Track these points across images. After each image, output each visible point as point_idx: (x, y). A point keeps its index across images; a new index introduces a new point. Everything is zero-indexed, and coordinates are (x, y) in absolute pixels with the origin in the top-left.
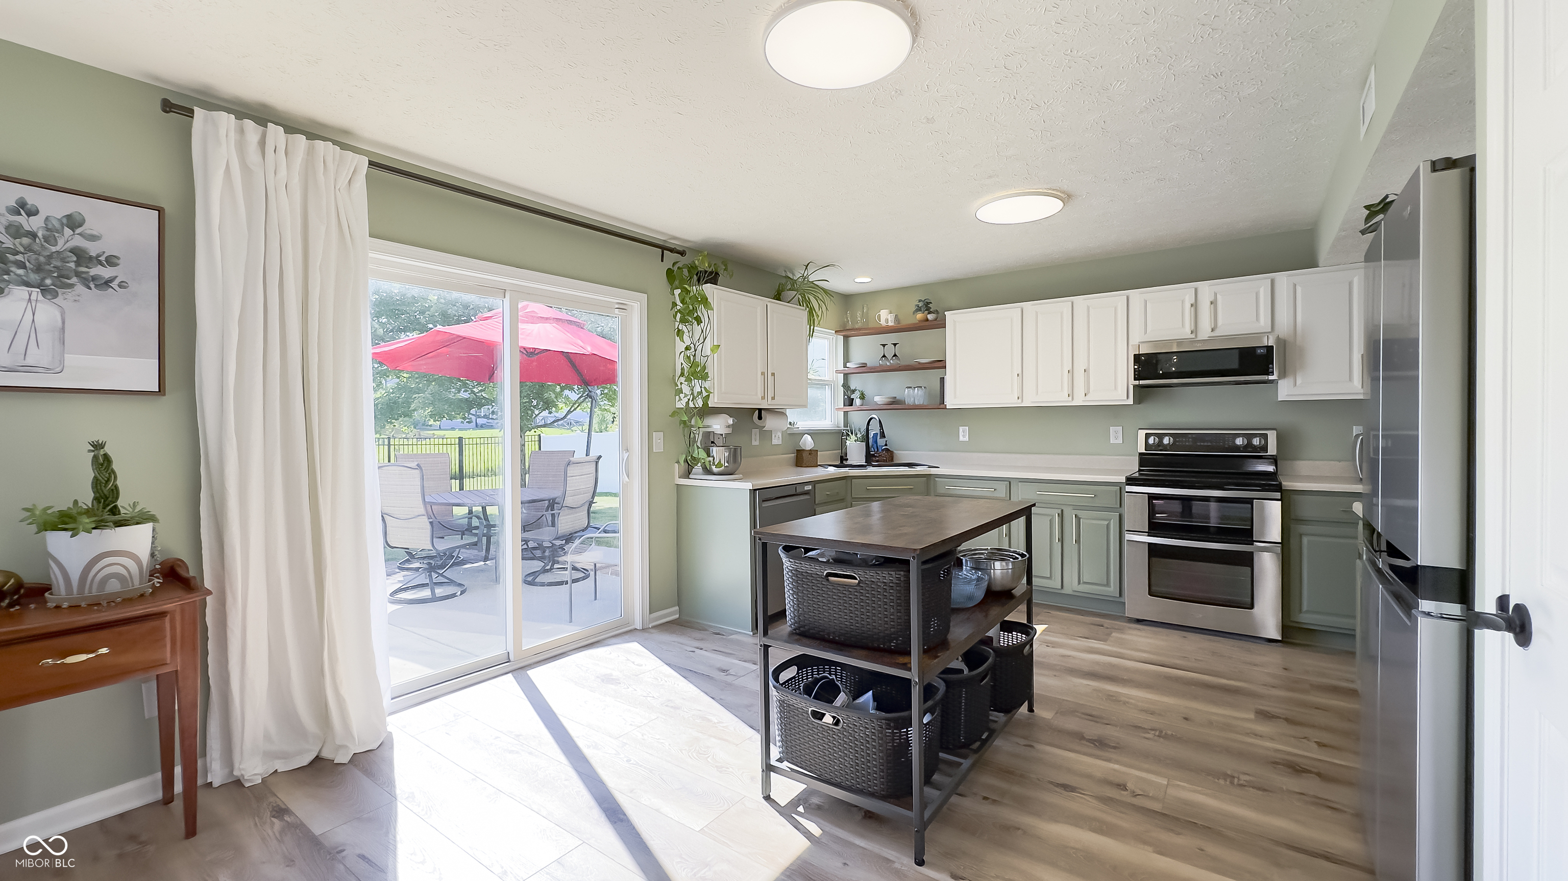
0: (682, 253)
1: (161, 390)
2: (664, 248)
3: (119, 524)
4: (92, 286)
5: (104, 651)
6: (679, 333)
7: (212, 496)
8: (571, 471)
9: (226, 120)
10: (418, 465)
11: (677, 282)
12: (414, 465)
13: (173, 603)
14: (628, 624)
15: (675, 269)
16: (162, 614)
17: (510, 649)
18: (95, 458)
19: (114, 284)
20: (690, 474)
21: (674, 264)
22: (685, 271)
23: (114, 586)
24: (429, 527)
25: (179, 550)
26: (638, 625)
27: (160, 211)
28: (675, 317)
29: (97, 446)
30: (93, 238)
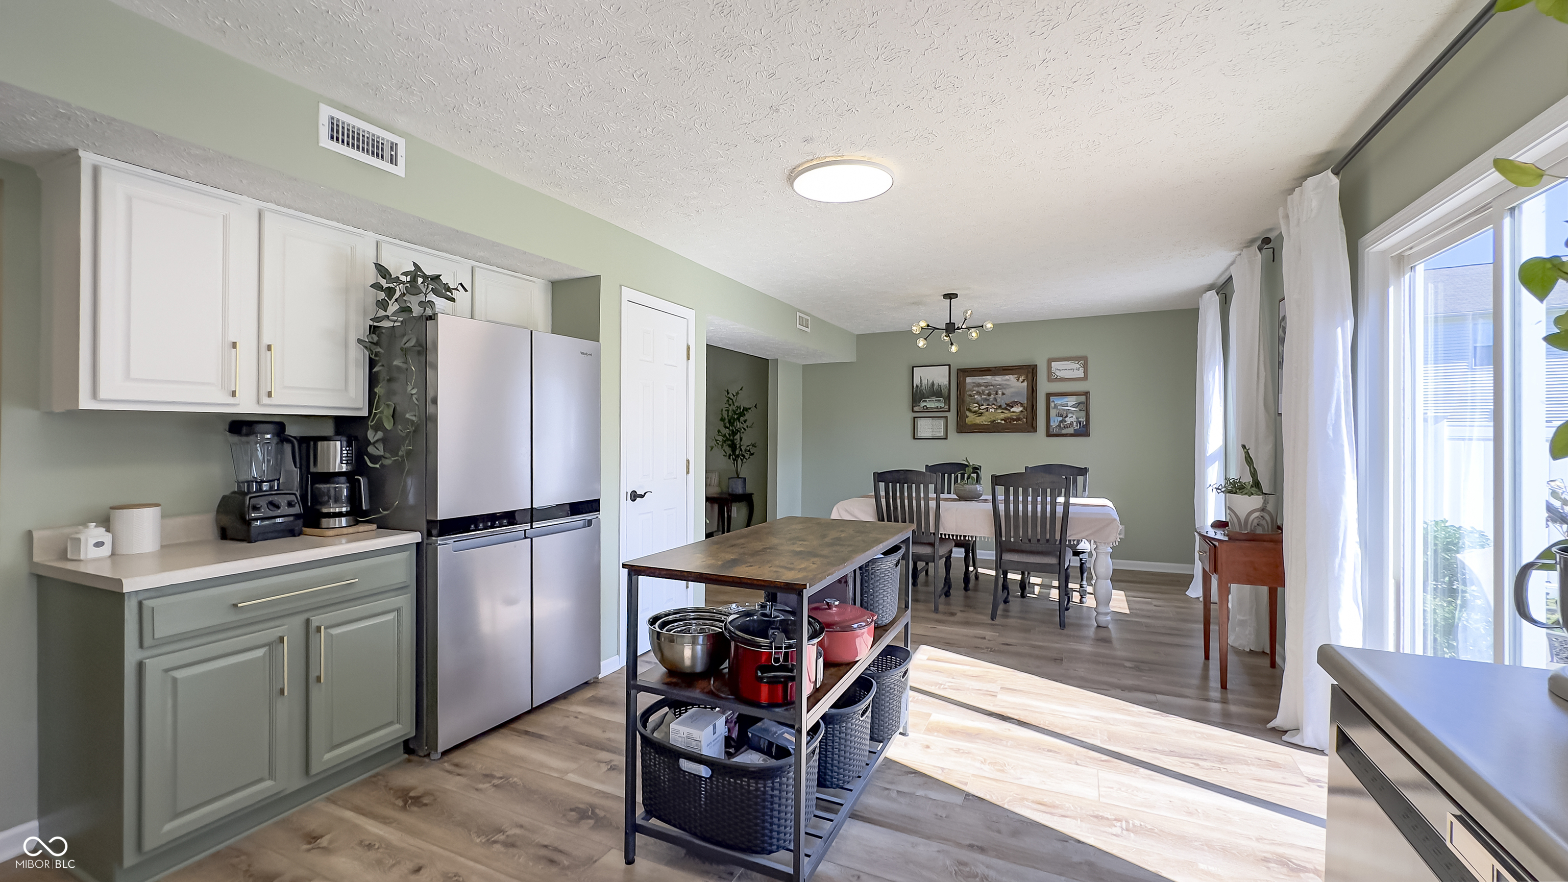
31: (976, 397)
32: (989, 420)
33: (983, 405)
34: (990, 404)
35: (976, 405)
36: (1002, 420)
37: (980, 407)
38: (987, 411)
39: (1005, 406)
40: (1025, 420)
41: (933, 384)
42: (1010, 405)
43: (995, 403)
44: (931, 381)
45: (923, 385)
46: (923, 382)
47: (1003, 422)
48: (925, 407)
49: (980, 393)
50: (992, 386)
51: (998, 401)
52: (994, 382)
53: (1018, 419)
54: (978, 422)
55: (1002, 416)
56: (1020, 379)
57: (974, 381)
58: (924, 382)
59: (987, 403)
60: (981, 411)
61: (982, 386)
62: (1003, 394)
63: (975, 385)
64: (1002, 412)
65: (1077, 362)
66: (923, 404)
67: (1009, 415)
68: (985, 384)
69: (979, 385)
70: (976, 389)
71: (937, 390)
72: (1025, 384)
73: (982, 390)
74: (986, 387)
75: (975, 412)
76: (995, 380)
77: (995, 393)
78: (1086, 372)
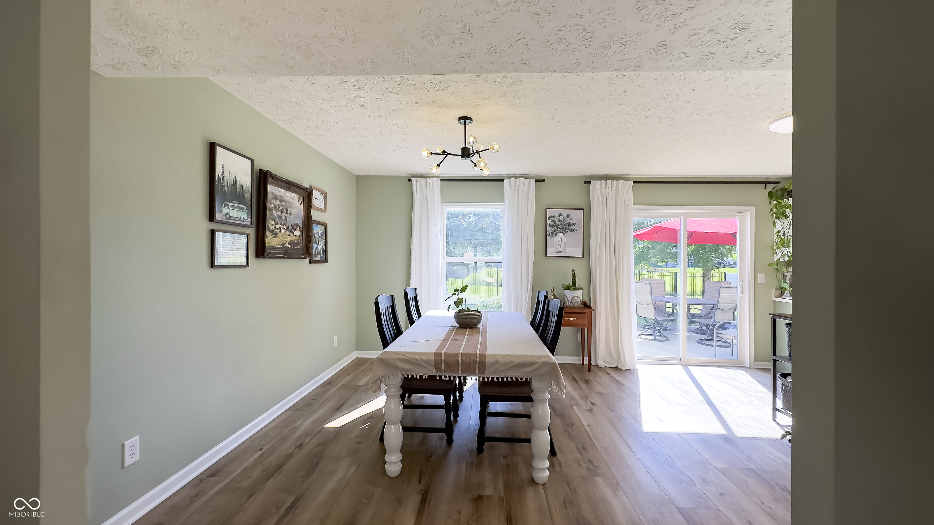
0: (778, 183)
1: (583, 257)
2: (766, 183)
3: (578, 289)
4: (571, 231)
5: (575, 319)
6: (774, 223)
7: (593, 286)
8: (722, 291)
9: (598, 182)
10: (649, 283)
11: (774, 198)
12: (648, 283)
13: (587, 311)
14: (741, 364)
15: (774, 190)
16: (585, 313)
17: (681, 356)
18: (573, 273)
19: (575, 230)
20: (782, 296)
21: (773, 189)
22: (779, 192)
23: (576, 305)
24: (653, 309)
25: (586, 300)
26: (747, 365)
27: (583, 209)
28: (772, 216)
29: (573, 271)
30: (571, 219)
31: (274, 211)
32: (281, 243)
33: (278, 224)
34: (283, 224)
35: (273, 222)
36: (289, 244)
37: (276, 226)
38: (280, 231)
39: (290, 228)
40: (301, 245)
41: (235, 181)
42: (295, 227)
43: (285, 223)
44: (233, 177)
45: (225, 178)
46: (225, 174)
47: (289, 246)
48: (228, 216)
49: (276, 207)
50: (284, 201)
51: (287, 220)
52: (286, 198)
53: (297, 244)
54: (274, 245)
55: (289, 239)
56: (300, 199)
57: (273, 191)
58: (227, 174)
59: (281, 221)
60: (276, 230)
61: (278, 199)
62: (291, 214)
63: (273, 196)
64: (289, 235)
65: (322, 194)
66: (225, 210)
67: (292, 238)
68: (280, 198)
69: (275, 198)
70: (274, 201)
71: (240, 192)
72: (302, 206)
73: (278, 205)
74: (281, 201)
75: (272, 231)
76: (286, 195)
77: (285, 210)
78: (325, 205)
